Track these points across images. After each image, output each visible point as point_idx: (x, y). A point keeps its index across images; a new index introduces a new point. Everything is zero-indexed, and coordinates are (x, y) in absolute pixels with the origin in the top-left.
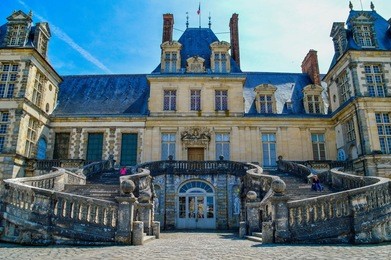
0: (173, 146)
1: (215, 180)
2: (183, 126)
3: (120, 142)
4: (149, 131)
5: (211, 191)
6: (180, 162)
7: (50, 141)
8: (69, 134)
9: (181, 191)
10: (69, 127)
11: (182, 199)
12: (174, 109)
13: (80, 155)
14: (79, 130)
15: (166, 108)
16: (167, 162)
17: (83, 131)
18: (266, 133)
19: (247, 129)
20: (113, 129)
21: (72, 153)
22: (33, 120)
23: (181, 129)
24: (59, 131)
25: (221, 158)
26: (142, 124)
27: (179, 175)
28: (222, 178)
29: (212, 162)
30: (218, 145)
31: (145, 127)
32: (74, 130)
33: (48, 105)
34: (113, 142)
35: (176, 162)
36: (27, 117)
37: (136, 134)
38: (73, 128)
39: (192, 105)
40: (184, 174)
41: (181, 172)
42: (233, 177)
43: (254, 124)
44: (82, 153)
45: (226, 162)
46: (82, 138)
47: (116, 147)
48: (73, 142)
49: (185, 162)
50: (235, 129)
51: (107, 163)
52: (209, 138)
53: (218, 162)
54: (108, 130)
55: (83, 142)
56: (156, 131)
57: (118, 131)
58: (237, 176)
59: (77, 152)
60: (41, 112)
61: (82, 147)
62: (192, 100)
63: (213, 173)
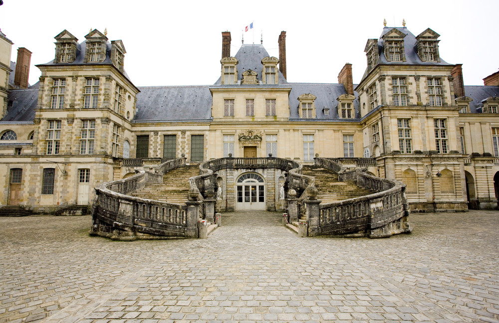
0: (232, 144)
1: (265, 172)
2: (240, 130)
3: (190, 143)
4: (213, 133)
5: (262, 181)
6: (238, 159)
7: (132, 143)
8: (148, 136)
9: (239, 181)
10: (147, 131)
11: (240, 188)
12: (233, 115)
13: (158, 154)
14: (156, 133)
15: (226, 115)
16: (227, 158)
17: (159, 133)
18: (306, 135)
19: (291, 131)
20: (184, 132)
21: (151, 154)
22: (116, 125)
23: (239, 132)
24: (139, 134)
25: (270, 155)
26: (207, 128)
27: (237, 169)
28: (271, 171)
29: (263, 158)
30: (268, 144)
31: (209, 131)
32: (152, 133)
33: (128, 112)
34: (185, 142)
35: (233, 158)
36: (112, 124)
37: (202, 136)
38: (151, 131)
39: (247, 112)
40: (241, 168)
41: (238, 167)
42: (280, 170)
43: (296, 127)
44: (159, 152)
45: (274, 158)
46: (159, 140)
47: (187, 147)
48: (151, 143)
49: (242, 159)
50: (282, 132)
51: (180, 160)
52: (261, 139)
53: (268, 158)
54: (179, 133)
55: (160, 142)
56: (218, 133)
57: (188, 133)
58: (282, 170)
59: (155, 151)
60: (124, 119)
61: (159, 147)
62: (247, 108)
63: (263, 167)
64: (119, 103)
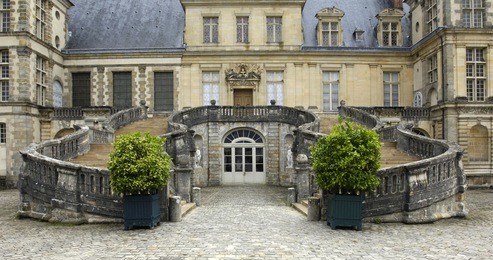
1: (265, 128)
2: (227, 64)
3: (153, 83)
4: (187, 69)
5: (260, 141)
6: (224, 107)
7: (65, 84)
8: (89, 73)
9: (227, 141)
10: (87, 66)
11: (228, 152)
12: (216, 41)
13: (105, 100)
14: (101, 69)
15: (206, 41)
16: (208, 107)
17: (106, 69)
18: (328, 71)
19: (305, 65)
20: (142, 67)
21: (95, 100)
22: (40, 57)
23: (226, 67)
24: (76, 70)
25: (273, 102)
26: (178, 60)
27: (224, 123)
28: (273, 126)
29: (262, 107)
31: (181, 65)
32: (95, 70)
33: (57, 38)
34: (145, 83)
35: (218, 107)
36: (33, 56)
37: (171, 73)
38: (93, 66)
39: (239, 35)
40: (229, 122)
41: (224, 120)
42: (286, 126)
43: (313, 60)
44: (107, 97)
45: (278, 107)
46: (105, 79)
47: (148, 89)
48: (94, 84)
49: (231, 107)
50: (290, 67)
51: (138, 111)
52: (259, 77)
53: (269, 107)
54: (136, 69)
55: (107, 83)
56: (195, 69)
57: (149, 69)
58: (290, 125)
59: (101, 96)
60: (49, 47)
61: (106, 90)
62: (239, 29)
63: (262, 121)
64: (42, 23)
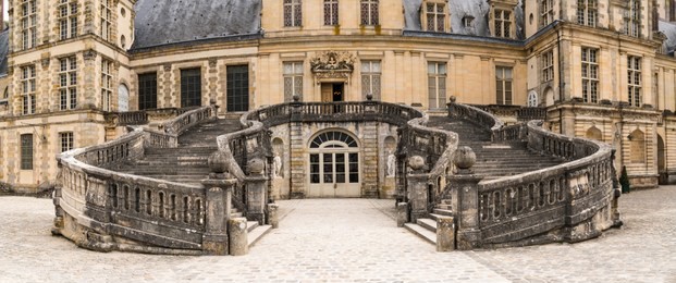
0: (300, 79)
1: (360, 129)
2: (312, 53)
3: (225, 79)
4: (264, 60)
5: (355, 145)
6: (309, 104)
7: (131, 87)
8: (155, 73)
9: (313, 146)
10: (153, 65)
11: (314, 158)
12: (299, 23)
13: (172, 101)
14: (167, 66)
15: (287, 24)
16: (290, 104)
17: (173, 67)
18: (434, 63)
19: (407, 54)
20: (213, 61)
21: (162, 102)
22: (106, 60)
23: (311, 55)
24: (142, 71)
25: (369, 98)
26: (254, 50)
27: (309, 123)
28: (371, 127)
29: (357, 104)
30: (365, 77)
31: (258, 55)
32: (161, 68)
33: (123, 37)
34: (216, 79)
35: (302, 104)
36: (98, 58)
37: (246, 66)
38: (159, 64)
39: (327, 17)
40: (316, 122)
41: (310, 120)
42: (386, 126)
43: (417, 48)
44: (174, 98)
45: (376, 103)
46: (172, 78)
47: (219, 86)
48: (161, 84)
49: (317, 104)
50: (389, 56)
51: (207, 111)
52: (352, 67)
53: (365, 104)
54: (206, 63)
55: (174, 83)
56: (274, 59)
57: (220, 63)
58: (391, 124)
59: (168, 98)
60: (117, 49)
61: (173, 90)
62: (326, 9)
63: (357, 121)
64: (107, 23)
